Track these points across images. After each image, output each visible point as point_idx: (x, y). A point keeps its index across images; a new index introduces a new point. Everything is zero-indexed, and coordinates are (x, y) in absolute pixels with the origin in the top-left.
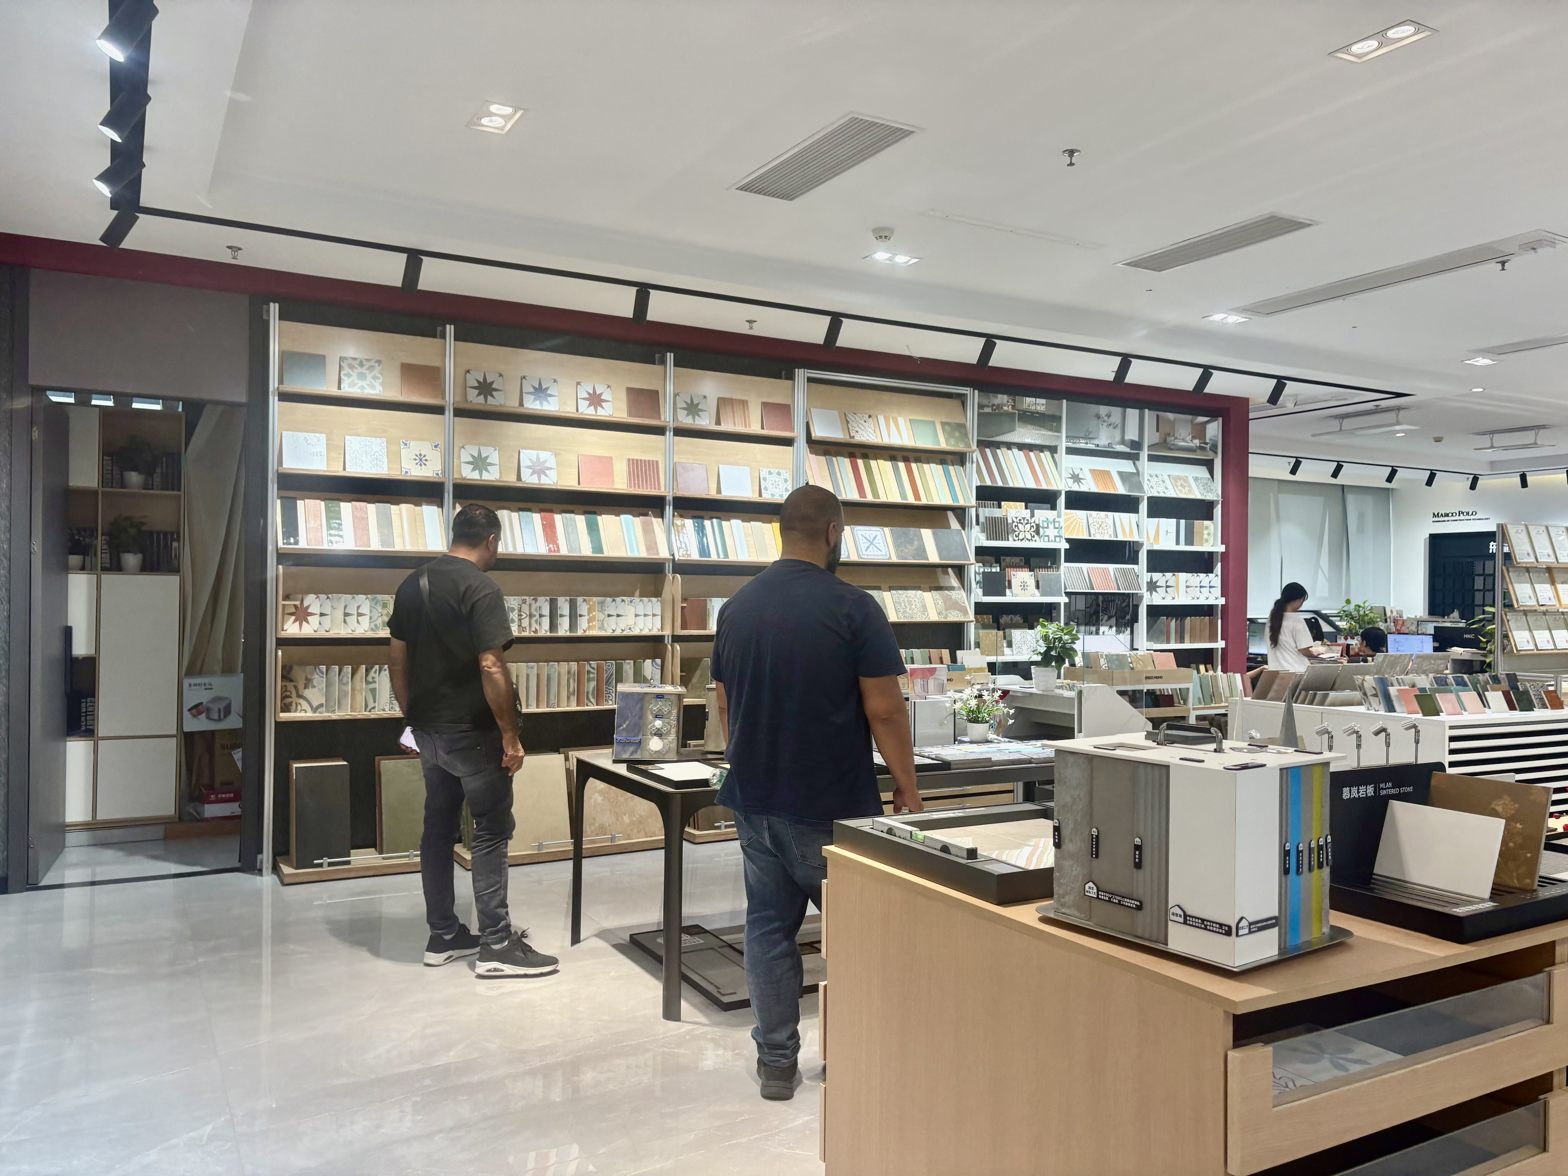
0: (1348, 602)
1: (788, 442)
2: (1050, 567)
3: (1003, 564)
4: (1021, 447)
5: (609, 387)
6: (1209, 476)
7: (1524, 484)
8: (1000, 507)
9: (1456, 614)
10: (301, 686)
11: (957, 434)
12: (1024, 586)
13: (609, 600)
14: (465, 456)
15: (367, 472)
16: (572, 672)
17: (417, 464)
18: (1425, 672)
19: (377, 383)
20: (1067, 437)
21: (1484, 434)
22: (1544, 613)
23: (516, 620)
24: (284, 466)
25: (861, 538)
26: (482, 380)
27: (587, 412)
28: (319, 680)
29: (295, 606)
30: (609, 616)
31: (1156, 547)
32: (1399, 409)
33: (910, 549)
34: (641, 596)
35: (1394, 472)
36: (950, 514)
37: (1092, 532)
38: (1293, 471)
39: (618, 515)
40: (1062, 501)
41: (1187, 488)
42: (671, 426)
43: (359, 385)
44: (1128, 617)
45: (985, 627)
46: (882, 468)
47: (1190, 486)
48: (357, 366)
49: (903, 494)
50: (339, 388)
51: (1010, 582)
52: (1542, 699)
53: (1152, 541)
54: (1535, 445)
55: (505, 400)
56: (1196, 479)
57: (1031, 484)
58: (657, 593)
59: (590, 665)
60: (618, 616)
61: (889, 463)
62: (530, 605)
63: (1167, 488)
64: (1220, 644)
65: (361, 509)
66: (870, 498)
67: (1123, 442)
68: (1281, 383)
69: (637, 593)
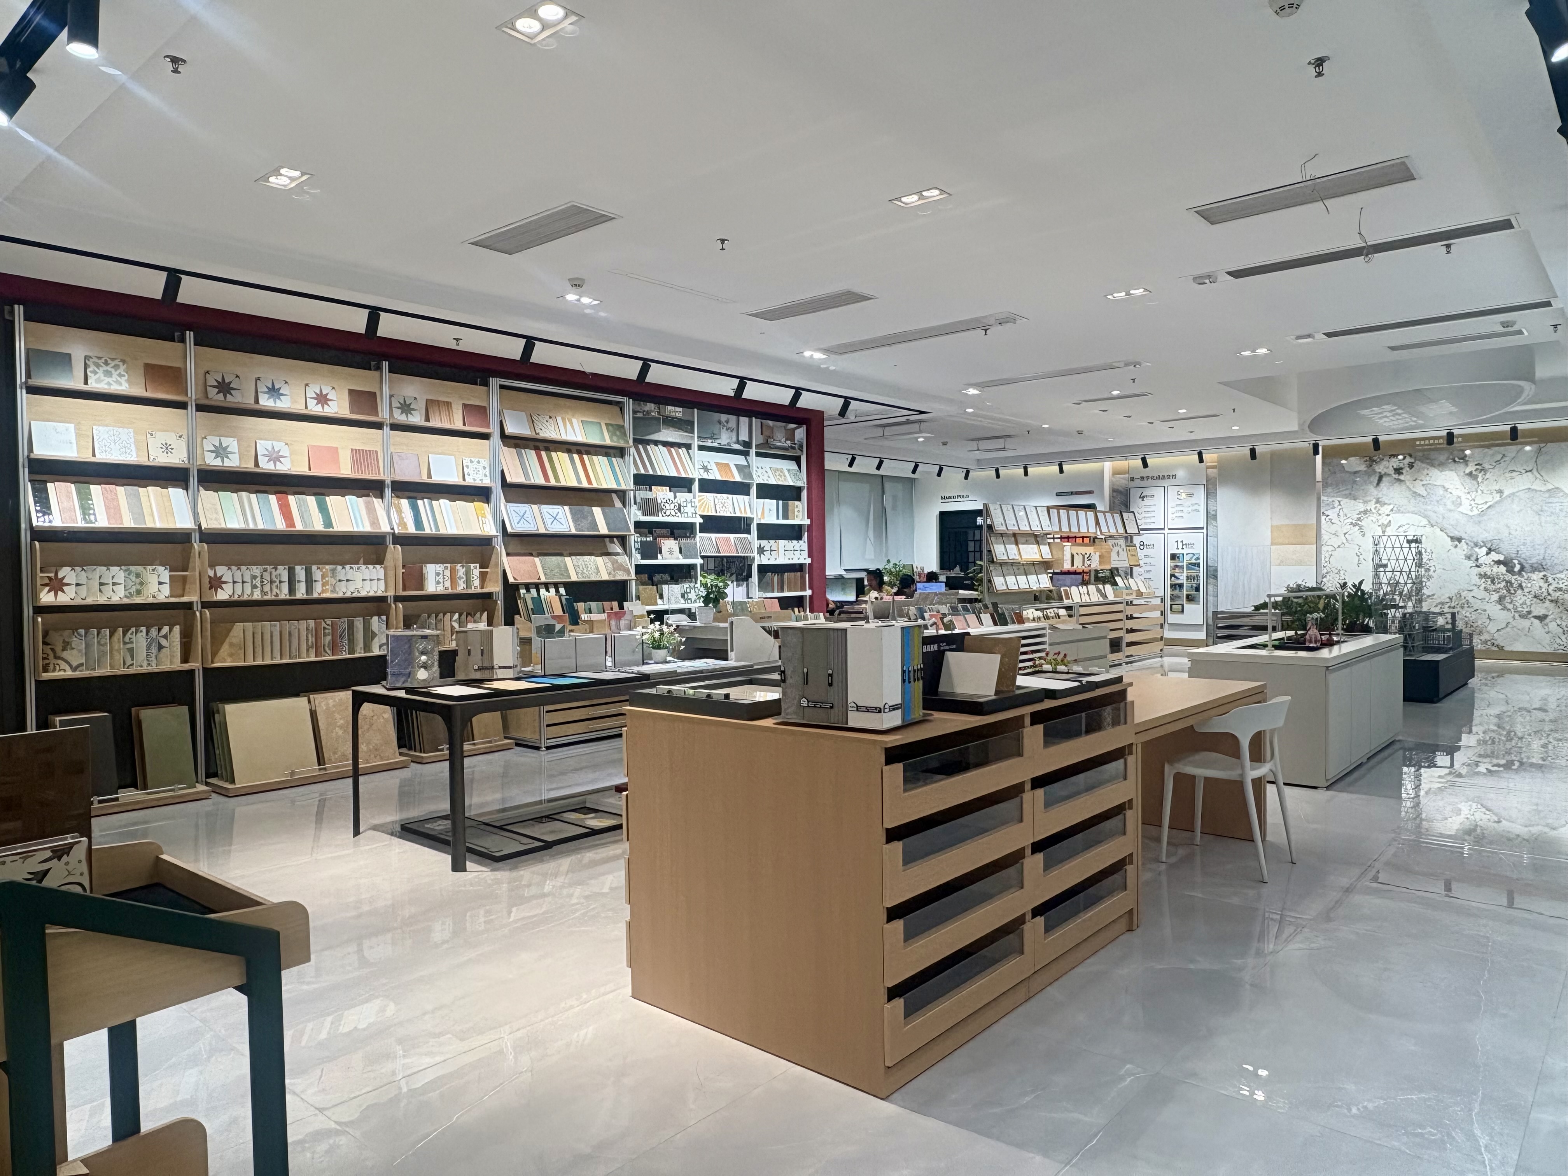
0: (889, 561)
1: (485, 436)
2: (689, 537)
3: (655, 535)
4: (665, 444)
5: (333, 388)
6: (797, 468)
7: (998, 476)
8: (651, 490)
9: (958, 568)
10: (58, 649)
11: (618, 433)
12: (671, 552)
13: (339, 567)
14: (208, 446)
15: (116, 458)
16: (310, 628)
17: (163, 452)
18: (945, 604)
19: (123, 380)
20: (699, 437)
21: (973, 440)
22: (1012, 564)
23: (259, 586)
24: (35, 452)
25: (546, 514)
26: (220, 380)
27: (315, 409)
28: (78, 643)
29: (50, 578)
30: (340, 581)
31: (763, 522)
32: (920, 422)
33: (585, 523)
34: (364, 564)
35: (916, 466)
36: (614, 496)
37: (718, 510)
38: (851, 465)
39: (344, 496)
40: (696, 486)
41: (783, 477)
42: (388, 422)
43: (106, 381)
44: (744, 574)
45: (643, 584)
46: (561, 458)
47: (785, 476)
48: (102, 365)
49: (579, 480)
50: (86, 383)
51: (660, 549)
52: (1012, 618)
53: (759, 517)
54: (1004, 449)
55: (242, 398)
56: (789, 470)
57: (674, 474)
58: (379, 560)
59: (325, 622)
60: (348, 580)
61: (566, 455)
62: (271, 573)
63: (769, 477)
64: (808, 592)
65: (111, 491)
66: (553, 482)
67: (738, 442)
68: (847, 401)
69: (361, 561)
